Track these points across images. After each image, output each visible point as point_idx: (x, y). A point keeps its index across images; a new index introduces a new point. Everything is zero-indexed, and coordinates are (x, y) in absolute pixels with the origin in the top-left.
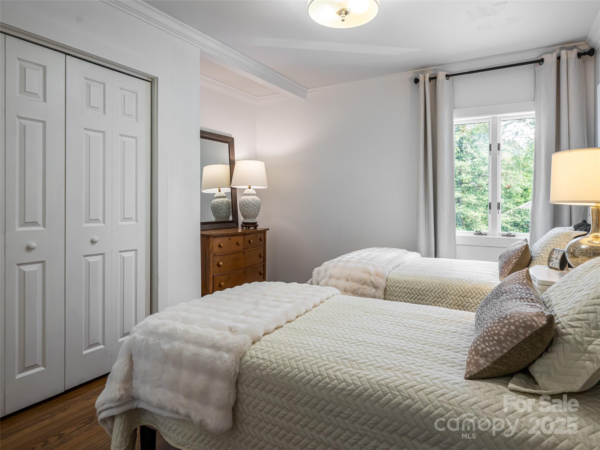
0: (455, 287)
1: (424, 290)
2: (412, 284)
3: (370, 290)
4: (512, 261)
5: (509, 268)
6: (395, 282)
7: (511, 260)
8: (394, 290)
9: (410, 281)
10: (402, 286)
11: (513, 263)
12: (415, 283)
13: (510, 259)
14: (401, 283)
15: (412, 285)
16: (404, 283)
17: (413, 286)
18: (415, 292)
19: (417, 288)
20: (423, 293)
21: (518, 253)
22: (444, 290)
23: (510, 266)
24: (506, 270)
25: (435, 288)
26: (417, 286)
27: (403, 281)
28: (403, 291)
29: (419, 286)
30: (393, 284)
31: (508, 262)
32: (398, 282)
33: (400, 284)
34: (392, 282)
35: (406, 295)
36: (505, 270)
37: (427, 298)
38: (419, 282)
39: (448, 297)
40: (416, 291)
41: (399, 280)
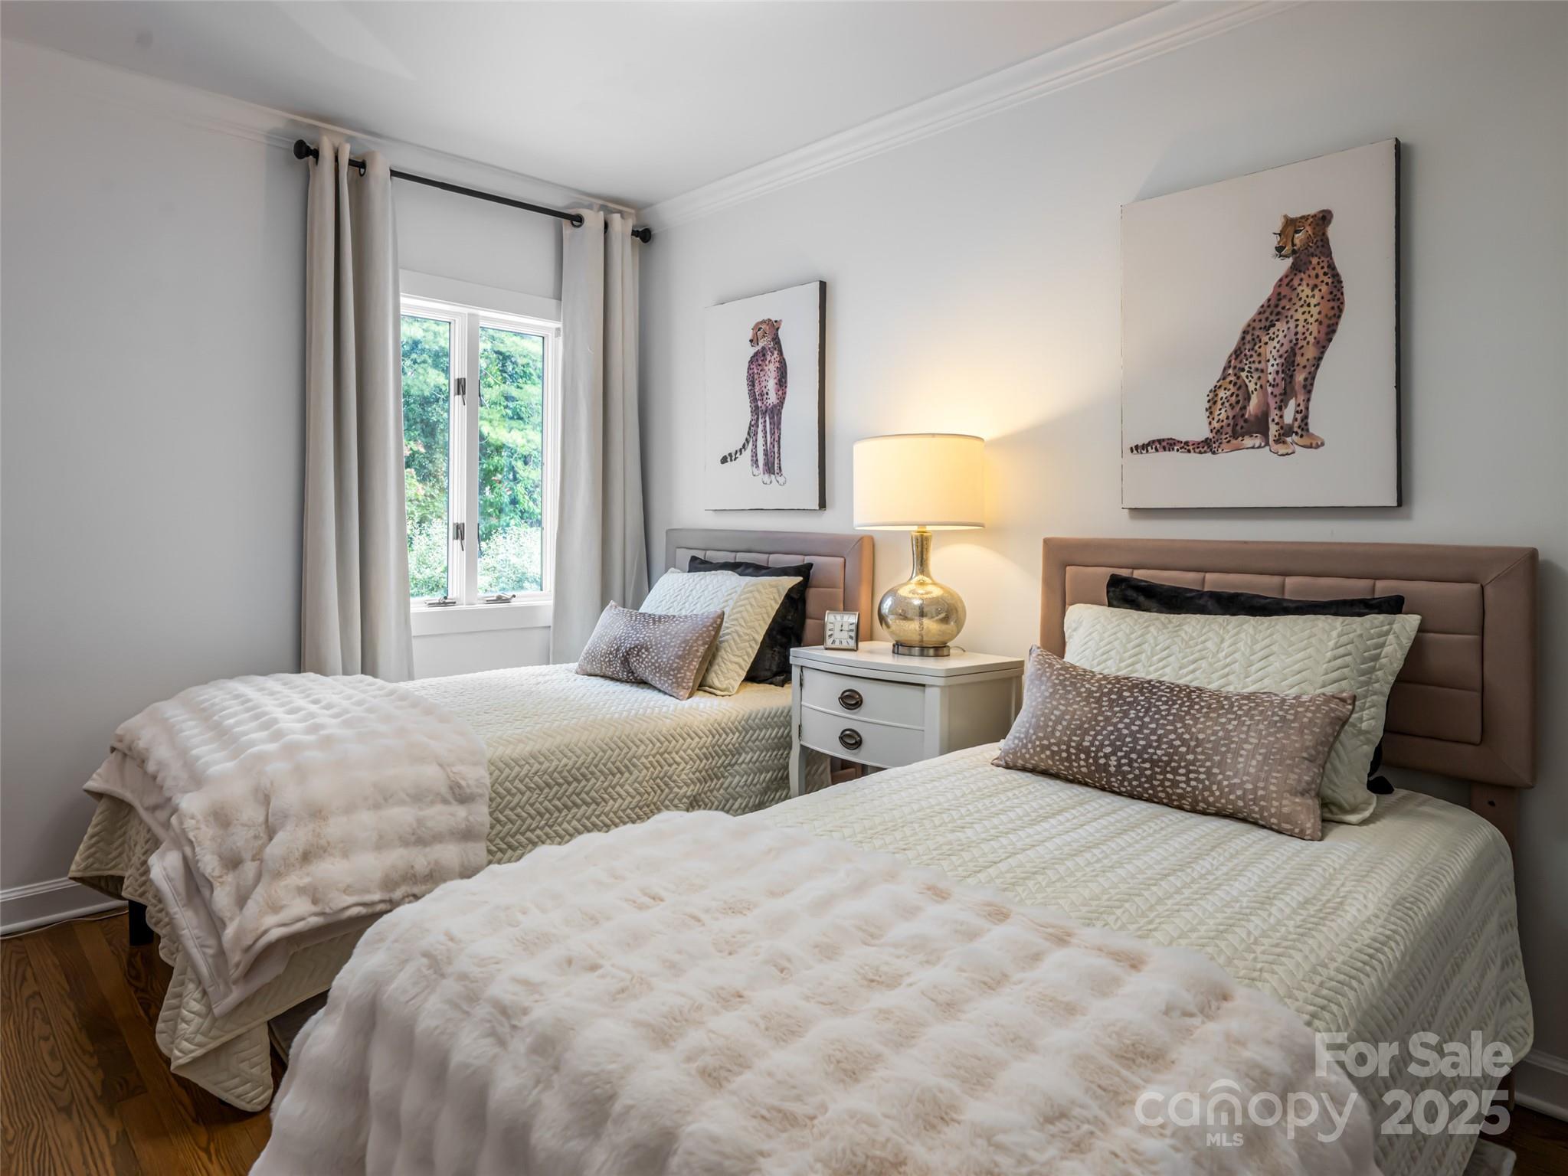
0: (644, 734)
1: (583, 763)
2: (552, 757)
3: (452, 815)
4: (697, 651)
5: (692, 667)
6: (507, 765)
7: (695, 648)
8: (508, 791)
9: (544, 751)
10: (529, 771)
11: (699, 654)
12: (557, 752)
13: (692, 647)
14: (524, 763)
15: (552, 760)
16: (532, 761)
17: (555, 762)
18: (563, 778)
19: (566, 765)
20: (582, 775)
21: (708, 631)
22: (624, 751)
23: (694, 663)
24: (688, 674)
25: (604, 752)
26: (565, 760)
27: (527, 754)
28: (533, 785)
29: (569, 759)
30: (502, 773)
31: (689, 654)
32: (515, 762)
33: (521, 767)
34: (499, 770)
35: (540, 795)
36: (685, 674)
37: (590, 784)
38: (567, 747)
39: (634, 766)
40: (565, 773)
41: (515, 755)
